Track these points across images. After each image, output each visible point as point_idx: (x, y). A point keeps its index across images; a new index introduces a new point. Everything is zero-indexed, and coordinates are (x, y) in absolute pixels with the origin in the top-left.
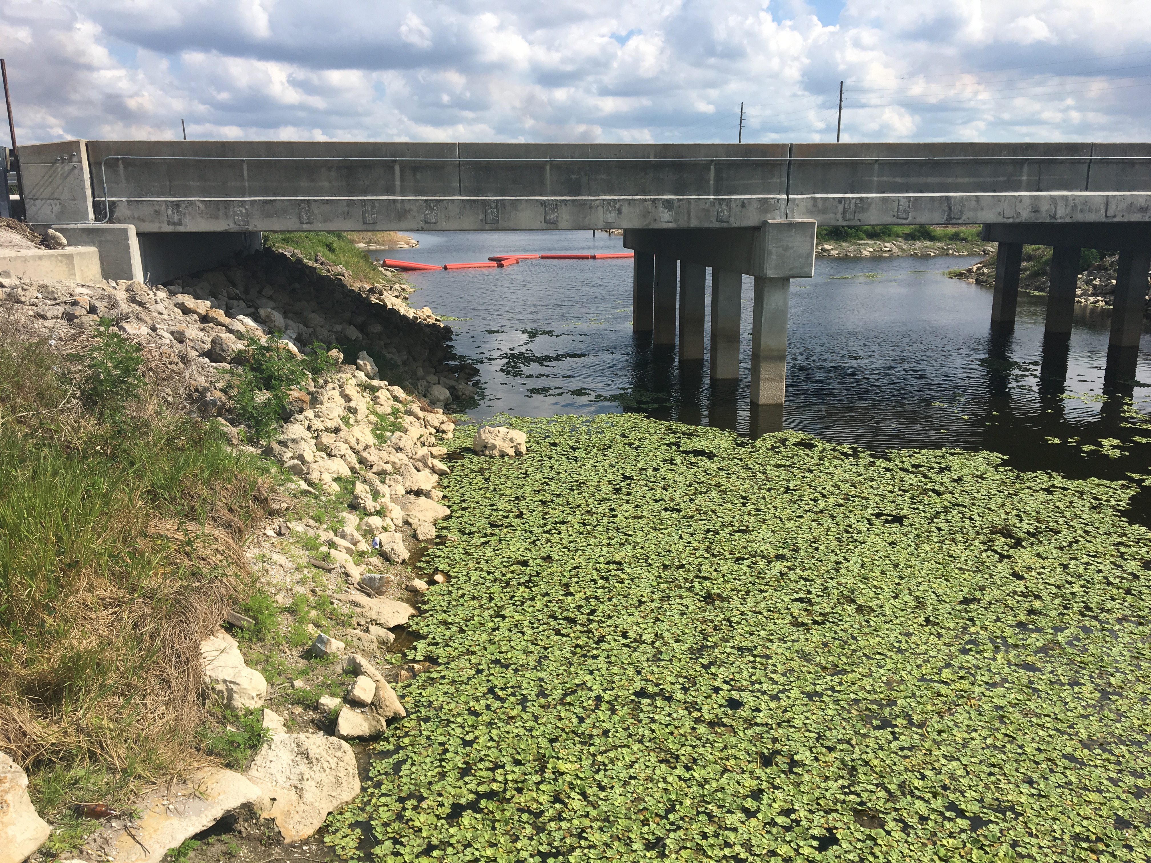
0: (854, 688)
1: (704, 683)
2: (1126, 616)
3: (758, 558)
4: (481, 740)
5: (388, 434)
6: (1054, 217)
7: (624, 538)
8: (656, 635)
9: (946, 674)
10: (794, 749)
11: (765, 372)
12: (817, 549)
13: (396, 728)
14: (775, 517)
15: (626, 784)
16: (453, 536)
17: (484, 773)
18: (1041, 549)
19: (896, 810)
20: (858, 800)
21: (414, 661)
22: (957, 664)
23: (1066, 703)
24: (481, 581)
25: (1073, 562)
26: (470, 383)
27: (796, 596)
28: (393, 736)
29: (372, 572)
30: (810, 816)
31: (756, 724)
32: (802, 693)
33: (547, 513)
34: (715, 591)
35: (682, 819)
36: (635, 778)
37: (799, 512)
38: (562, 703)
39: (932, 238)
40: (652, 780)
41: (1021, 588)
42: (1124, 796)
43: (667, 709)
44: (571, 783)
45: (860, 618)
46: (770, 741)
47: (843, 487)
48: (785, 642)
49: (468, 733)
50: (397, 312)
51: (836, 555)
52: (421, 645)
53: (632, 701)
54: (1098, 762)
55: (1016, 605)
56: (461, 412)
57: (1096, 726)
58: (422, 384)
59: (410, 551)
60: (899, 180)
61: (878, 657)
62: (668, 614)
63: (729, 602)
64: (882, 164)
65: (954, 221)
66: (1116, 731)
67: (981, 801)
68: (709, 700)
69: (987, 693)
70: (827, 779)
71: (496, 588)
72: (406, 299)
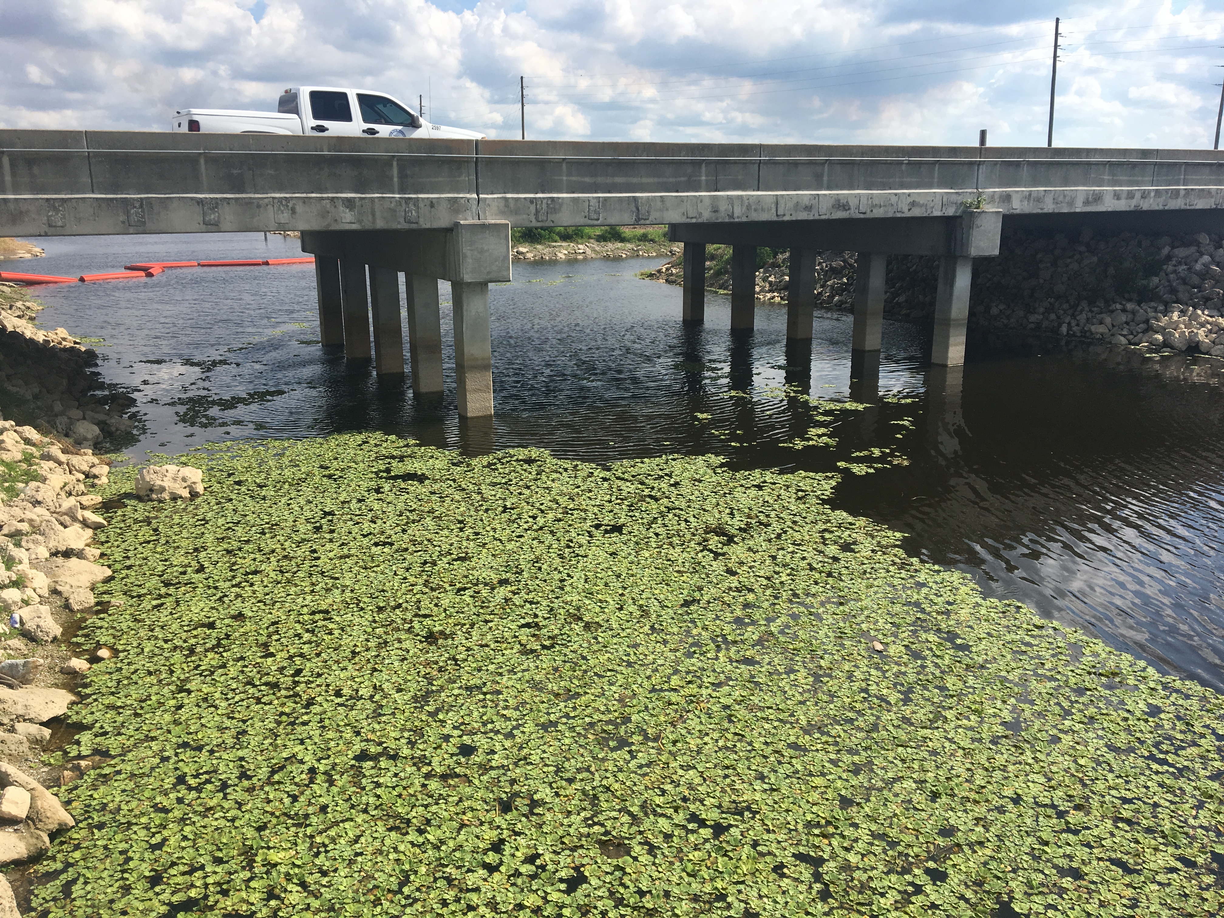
0: (589, 711)
1: (432, 733)
2: (829, 598)
3: (481, 586)
4: (172, 841)
5: (21, 485)
6: (731, 216)
7: (330, 582)
8: (375, 687)
9: (675, 681)
10: (532, 788)
11: (470, 384)
12: (540, 569)
13: (62, 843)
14: (495, 539)
15: (351, 862)
16: (118, 600)
17: (180, 879)
18: (751, 543)
19: (641, 833)
20: (602, 830)
21: (80, 757)
22: (683, 669)
23: (785, 692)
24: (157, 651)
25: (781, 552)
26: (126, 416)
27: (523, 621)
28: (59, 852)
29: (13, 657)
30: (555, 858)
31: (492, 768)
32: (537, 725)
33: (234, 564)
34: (438, 628)
35: (418, 889)
36: (361, 854)
37: (519, 532)
38: (269, 782)
39: (623, 240)
40: (381, 852)
41: (735, 584)
42: (844, 776)
43: (393, 769)
44: (287, 874)
45: (588, 635)
46: (508, 784)
47: (561, 500)
48: (515, 673)
49: (154, 834)
50: (21, 336)
51: (560, 572)
52: (85, 737)
53: (353, 766)
54: (819, 746)
55: (733, 601)
56: (117, 450)
57: (813, 710)
58: (61, 422)
59: (62, 625)
60: (587, 180)
61: (609, 674)
62: (387, 662)
63: (453, 639)
64: (570, 163)
65: (642, 222)
66: (831, 712)
67: (719, 807)
68: (439, 751)
69: (714, 694)
70: (569, 813)
71: (177, 657)
72: (32, 319)
